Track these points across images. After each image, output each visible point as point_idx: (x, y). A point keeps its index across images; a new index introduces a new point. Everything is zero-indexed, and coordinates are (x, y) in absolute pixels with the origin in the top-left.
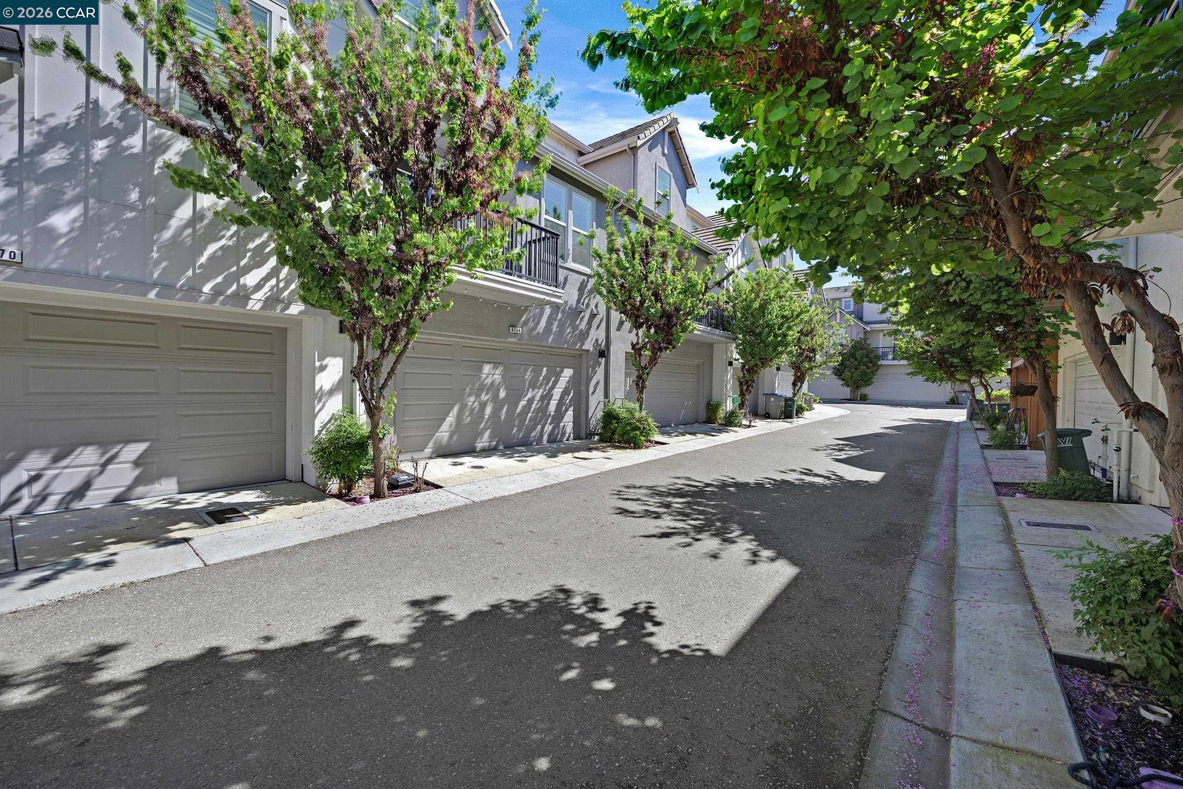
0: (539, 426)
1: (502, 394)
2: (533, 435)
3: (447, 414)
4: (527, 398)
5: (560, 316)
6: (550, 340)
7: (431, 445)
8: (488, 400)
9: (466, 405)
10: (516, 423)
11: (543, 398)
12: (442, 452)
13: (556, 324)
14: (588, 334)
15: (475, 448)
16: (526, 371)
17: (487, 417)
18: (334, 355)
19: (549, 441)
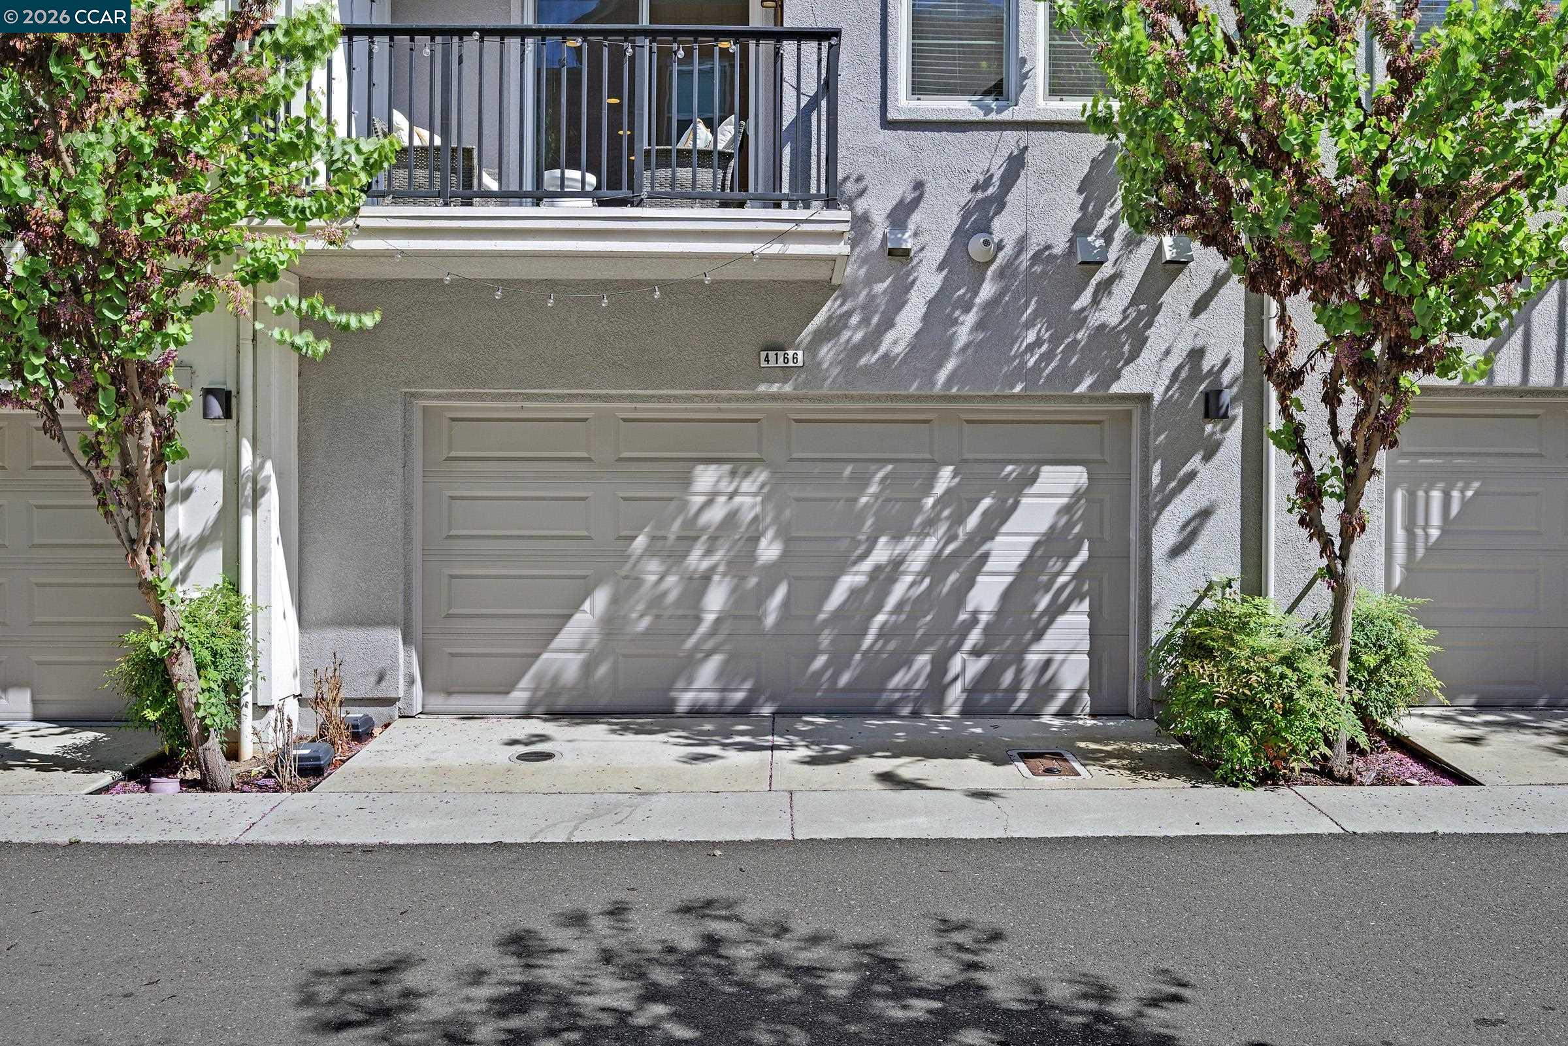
0: (923, 659)
1: (769, 551)
2: (899, 680)
3: (577, 606)
4: (867, 566)
5: (987, 290)
6: (942, 376)
7: (525, 682)
8: (713, 569)
9: (638, 582)
10: (825, 640)
11: (936, 566)
12: (561, 703)
13: (970, 319)
14: (1140, 342)
15: (673, 701)
16: (862, 482)
17: (709, 618)
18: (206, 467)
19: (968, 711)
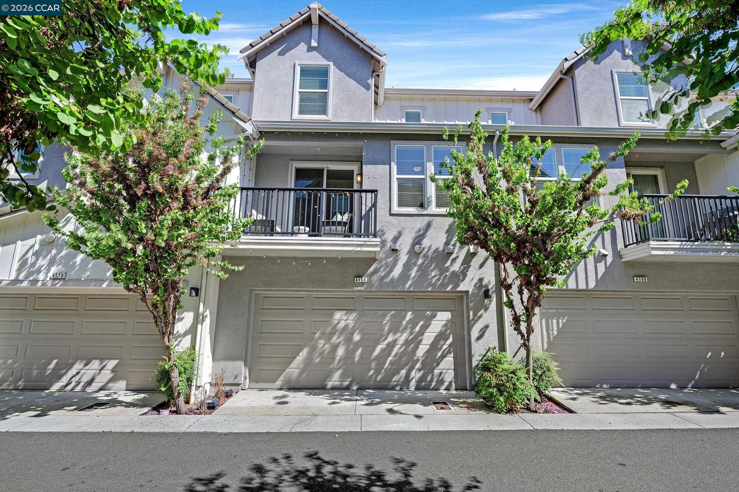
0: (403, 372)
1: (357, 337)
2: (395, 378)
3: (298, 354)
4: (386, 342)
5: (420, 261)
6: (407, 285)
7: (281, 378)
8: (340, 342)
9: (316, 347)
10: (373, 365)
11: (407, 343)
12: (292, 385)
13: (415, 269)
14: (465, 276)
15: (326, 385)
16: (385, 316)
17: (338, 358)
18: (189, 311)
19: (418, 388)
